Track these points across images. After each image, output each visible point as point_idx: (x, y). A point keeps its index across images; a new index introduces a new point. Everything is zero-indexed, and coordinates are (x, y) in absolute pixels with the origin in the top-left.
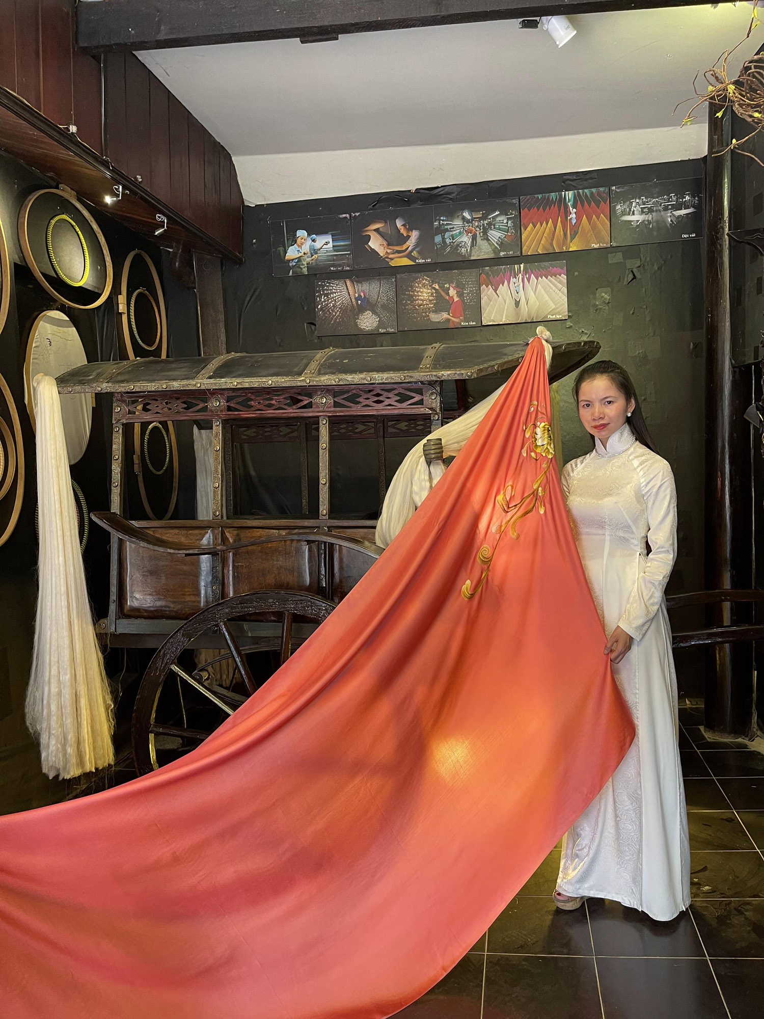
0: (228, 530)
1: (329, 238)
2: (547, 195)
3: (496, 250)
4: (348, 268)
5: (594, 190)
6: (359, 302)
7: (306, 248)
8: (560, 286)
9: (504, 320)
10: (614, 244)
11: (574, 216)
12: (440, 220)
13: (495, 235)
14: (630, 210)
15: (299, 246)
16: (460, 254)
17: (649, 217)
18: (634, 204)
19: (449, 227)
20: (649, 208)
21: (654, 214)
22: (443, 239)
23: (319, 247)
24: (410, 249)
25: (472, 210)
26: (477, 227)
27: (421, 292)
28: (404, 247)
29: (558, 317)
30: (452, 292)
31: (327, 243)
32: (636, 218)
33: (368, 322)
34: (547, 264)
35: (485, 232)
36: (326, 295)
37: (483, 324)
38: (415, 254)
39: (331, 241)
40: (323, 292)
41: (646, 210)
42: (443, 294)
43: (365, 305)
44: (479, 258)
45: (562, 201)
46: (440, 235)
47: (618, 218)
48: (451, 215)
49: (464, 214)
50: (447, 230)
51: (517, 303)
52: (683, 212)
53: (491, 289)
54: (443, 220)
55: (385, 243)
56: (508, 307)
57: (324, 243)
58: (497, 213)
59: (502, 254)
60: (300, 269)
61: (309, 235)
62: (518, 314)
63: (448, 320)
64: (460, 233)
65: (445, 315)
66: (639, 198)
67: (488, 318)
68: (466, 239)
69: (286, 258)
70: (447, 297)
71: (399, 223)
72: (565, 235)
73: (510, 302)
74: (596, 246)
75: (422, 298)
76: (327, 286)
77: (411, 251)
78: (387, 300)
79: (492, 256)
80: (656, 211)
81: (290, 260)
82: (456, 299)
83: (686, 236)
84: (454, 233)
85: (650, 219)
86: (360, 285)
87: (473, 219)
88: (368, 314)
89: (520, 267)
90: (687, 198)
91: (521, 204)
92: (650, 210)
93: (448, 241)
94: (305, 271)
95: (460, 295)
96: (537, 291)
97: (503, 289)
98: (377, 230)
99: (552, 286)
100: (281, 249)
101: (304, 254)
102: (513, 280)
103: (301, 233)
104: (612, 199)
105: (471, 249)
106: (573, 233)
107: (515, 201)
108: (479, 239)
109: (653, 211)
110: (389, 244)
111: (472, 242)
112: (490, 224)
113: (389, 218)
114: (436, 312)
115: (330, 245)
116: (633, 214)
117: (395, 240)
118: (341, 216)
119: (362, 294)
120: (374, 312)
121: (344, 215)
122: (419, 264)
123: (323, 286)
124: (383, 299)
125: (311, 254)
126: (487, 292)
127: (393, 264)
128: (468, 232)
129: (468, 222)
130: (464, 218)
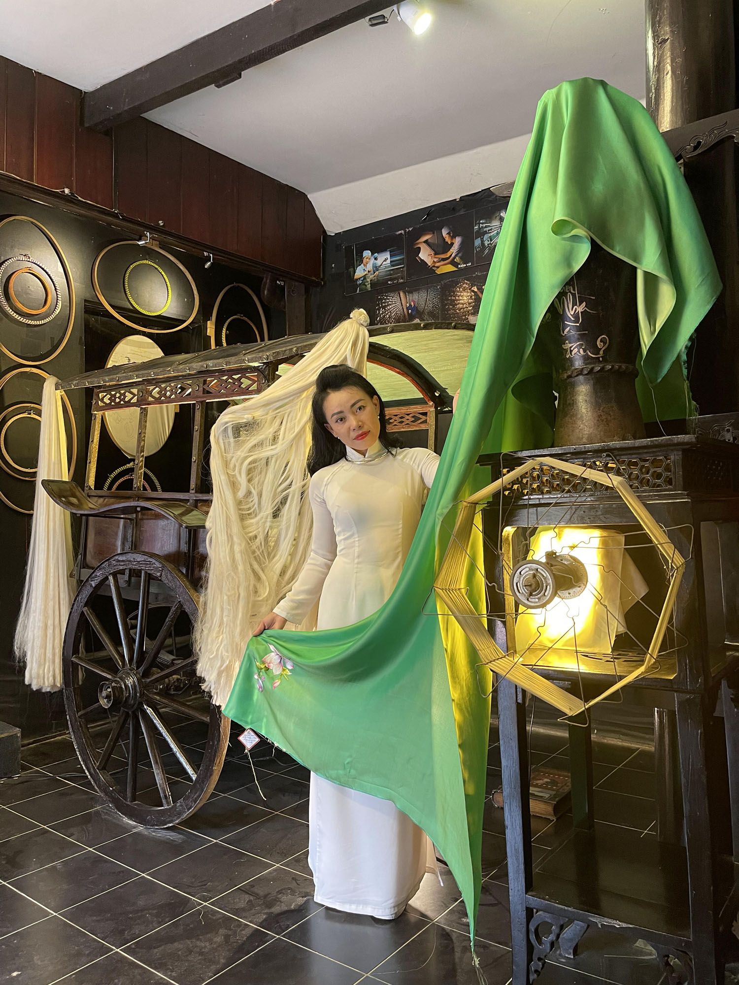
1: (387, 255)
4: (402, 281)
6: (410, 311)
7: (370, 267)
12: (479, 223)
15: (364, 265)
19: (487, 229)
22: (482, 241)
23: (380, 264)
24: (453, 256)
27: (462, 296)
28: (449, 254)
31: (386, 259)
36: (384, 307)
38: (457, 260)
39: (389, 258)
40: (382, 305)
43: (416, 313)
46: (480, 238)
48: (489, 217)
49: (501, 214)
55: (433, 253)
57: (384, 259)
60: (364, 287)
61: (372, 254)
64: (497, 233)
69: (355, 277)
71: (445, 232)
75: (462, 302)
76: (385, 299)
77: (455, 258)
78: (433, 307)
84: (492, 234)
86: (411, 295)
88: (417, 322)
93: (486, 243)
94: (369, 287)
98: (426, 242)
103: (367, 253)
110: (435, 254)
113: (435, 229)
114: (474, 314)
115: (389, 261)
118: (397, 233)
119: (412, 304)
120: (422, 319)
121: (400, 232)
123: (381, 299)
124: (430, 306)
125: (374, 271)
127: (439, 272)
130: (501, 219)
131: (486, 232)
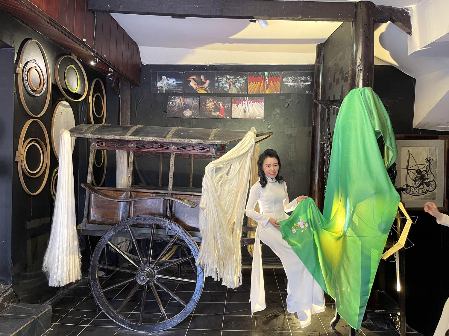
0: (133, 192)
1: (174, 80)
2: (258, 72)
3: (238, 91)
4: (181, 92)
5: (275, 72)
6: (185, 105)
7: (165, 83)
8: (261, 106)
9: (240, 117)
10: (282, 93)
11: (268, 81)
12: (218, 77)
13: (238, 85)
14: (288, 81)
15: (162, 82)
16: (225, 91)
17: (295, 84)
18: (290, 79)
19: (221, 80)
20: (295, 81)
21: (297, 83)
22: (219, 84)
23: (170, 83)
24: (206, 87)
25: (230, 75)
26: (232, 81)
27: (209, 104)
28: (204, 86)
29: (260, 118)
30: (221, 105)
31: (173, 82)
32: (290, 84)
33: (188, 113)
34: (257, 98)
35: (234, 83)
36: (172, 102)
37: (232, 118)
38: (207, 89)
39: (175, 81)
40: (171, 100)
41: (294, 81)
42: (217, 105)
43: (187, 107)
44: (232, 93)
45: (264, 75)
46: (217, 83)
47: (283, 83)
48: (222, 76)
49: (227, 76)
50: (220, 81)
51: (245, 111)
52: (307, 83)
53: (235, 105)
54: (219, 78)
55: (196, 84)
56: (242, 112)
57: (172, 82)
58: (240, 77)
59: (240, 92)
60: (162, 91)
61: (167, 78)
62: (245, 116)
63: (219, 115)
64: (225, 83)
65: (218, 113)
66: (292, 77)
67: (234, 116)
68: (227, 86)
69: (157, 86)
70: (219, 107)
71: (202, 77)
72: (264, 87)
73: (242, 111)
74: (275, 93)
75: (209, 106)
76: (173, 98)
77: (206, 88)
78: (196, 106)
79: (237, 93)
80: (297, 82)
81: (158, 87)
82: (222, 108)
83: (307, 92)
84: (223, 83)
85: (295, 85)
86: (185, 99)
87: (230, 78)
88: (188, 110)
89: (247, 98)
90: (309, 78)
91: (249, 74)
92: (295, 82)
93: (220, 86)
94: (164, 92)
95: (224, 106)
96: (253, 107)
97: (240, 105)
98: (193, 79)
99: (258, 106)
100: (155, 82)
101: (164, 85)
102: (244, 102)
103: (164, 77)
104: (282, 76)
105: (229, 89)
106: (267, 87)
107: (246, 73)
108: (232, 86)
109: (296, 82)
110: (198, 85)
111: (230, 87)
112: (236, 81)
113: (199, 75)
114: (214, 112)
115: (175, 83)
116: (289, 82)
117: (200, 83)
118: (180, 72)
119: (186, 103)
120: (190, 110)
121: (181, 72)
122: (209, 93)
123: (171, 98)
124: (194, 105)
125: (167, 85)
126: (234, 106)
127: (199, 92)
128: (228, 83)
129: (228, 79)
130: (227, 78)
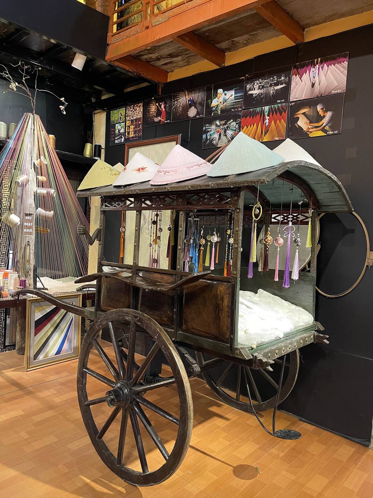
2: (255, 109)
7: (221, 100)
12: (206, 126)
13: (230, 133)
15: (218, 98)
19: (209, 130)
23: (227, 98)
25: (221, 120)
28: (321, 123)
31: (232, 95)
38: (327, 128)
42: (159, 108)
45: (262, 113)
48: (211, 123)
60: (217, 112)
63: (160, 120)
65: (159, 118)
69: (212, 106)
70: (161, 109)
71: (319, 107)
72: (262, 132)
77: (325, 126)
82: (164, 110)
84: (211, 133)
94: (219, 113)
101: (220, 103)
103: (220, 91)
105: (218, 141)
106: (266, 131)
110: (310, 123)
111: (219, 137)
125: (224, 102)
130: (216, 125)
131: (208, 132)
